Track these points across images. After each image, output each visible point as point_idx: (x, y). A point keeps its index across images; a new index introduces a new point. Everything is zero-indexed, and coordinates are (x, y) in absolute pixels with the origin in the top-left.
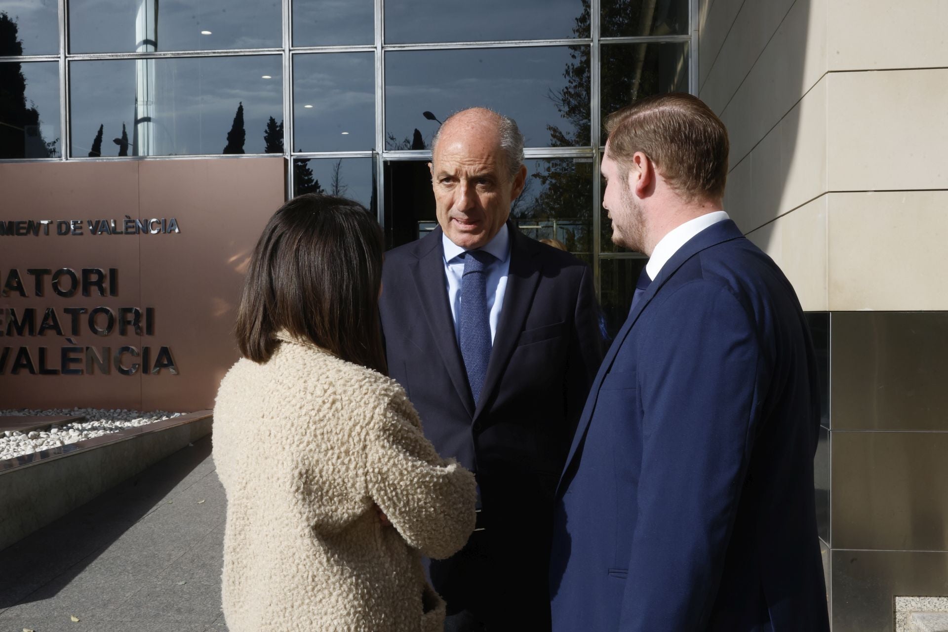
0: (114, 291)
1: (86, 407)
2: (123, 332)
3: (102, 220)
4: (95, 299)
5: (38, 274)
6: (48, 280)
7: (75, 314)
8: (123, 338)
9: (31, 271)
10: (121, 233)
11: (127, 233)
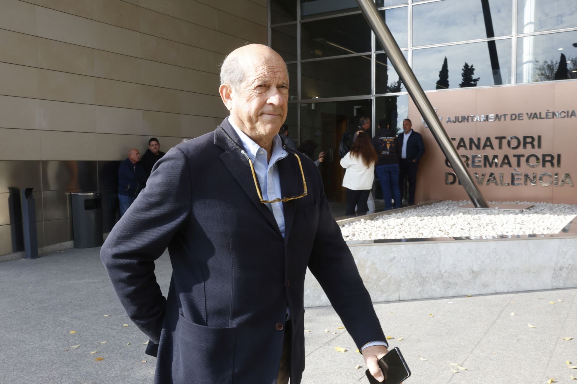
0: (539, 146)
1: (523, 201)
2: (544, 166)
3: (534, 113)
4: (529, 151)
5: (500, 139)
6: (505, 142)
7: (519, 157)
8: (544, 169)
9: (497, 138)
10: (543, 118)
11: (547, 118)
